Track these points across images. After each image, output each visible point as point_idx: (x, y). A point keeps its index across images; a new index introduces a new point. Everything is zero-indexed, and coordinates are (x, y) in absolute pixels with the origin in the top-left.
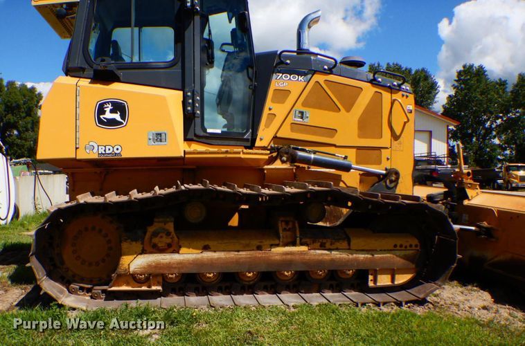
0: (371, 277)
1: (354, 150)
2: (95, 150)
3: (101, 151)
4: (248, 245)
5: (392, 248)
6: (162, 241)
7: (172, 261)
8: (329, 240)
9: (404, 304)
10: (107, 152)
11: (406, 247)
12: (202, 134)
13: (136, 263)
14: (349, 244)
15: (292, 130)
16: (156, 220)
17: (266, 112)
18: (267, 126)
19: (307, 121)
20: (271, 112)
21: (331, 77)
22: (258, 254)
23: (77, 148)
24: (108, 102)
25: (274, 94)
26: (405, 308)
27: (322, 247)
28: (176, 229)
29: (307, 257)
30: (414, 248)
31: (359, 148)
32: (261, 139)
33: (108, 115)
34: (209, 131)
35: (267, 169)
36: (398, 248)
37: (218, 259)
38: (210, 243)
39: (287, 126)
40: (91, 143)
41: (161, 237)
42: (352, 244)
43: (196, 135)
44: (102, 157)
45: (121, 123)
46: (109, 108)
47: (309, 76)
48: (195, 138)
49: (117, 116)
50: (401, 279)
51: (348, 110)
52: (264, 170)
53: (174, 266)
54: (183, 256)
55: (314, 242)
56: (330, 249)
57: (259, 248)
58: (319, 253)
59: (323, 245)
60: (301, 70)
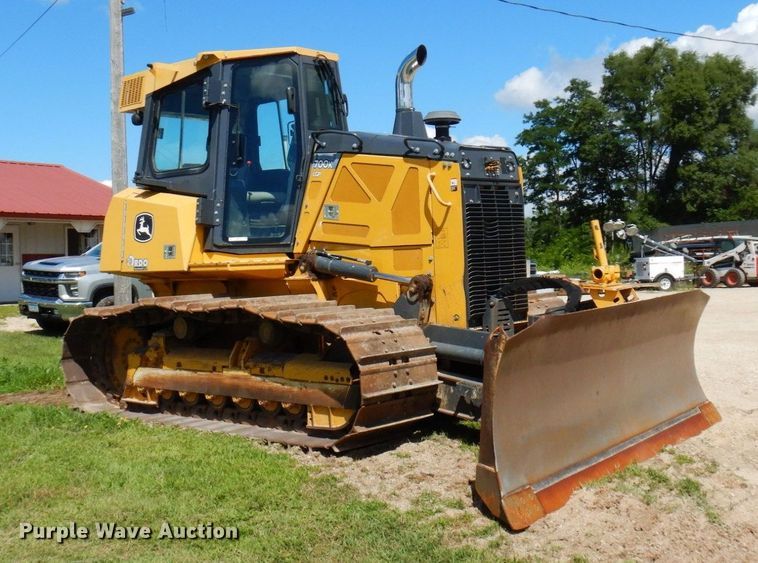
0: (309, 415)
1: (391, 251)
2: (132, 264)
3: (136, 264)
4: (206, 366)
5: (323, 380)
6: (151, 355)
7: (158, 376)
8: (268, 365)
9: (310, 450)
10: (140, 265)
11: (337, 380)
12: (222, 243)
13: (138, 375)
14: (283, 372)
15: (325, 231)
17: (303, 210)
19: (337, 218)
20: (307, 210)
21: (360, 158)
22: (214, 376)
23: (122, 261)
24: (142, 216)
25: (311, 187)
26: (291, 451)
27: (262, 373)
28: (166, 343)
29: (250, 383)
30: (345, 382)
31: (396, 248)
32: (298, 244)
33: (143, 229)
34: (231, 239)
36: (329, 380)
37: (188, 377)
38: (183, 361)
39: (319, 226)
40: (131, 257)
41: (151, 351)
42: (285, 371)
43: (215, 246)
45: (148, 237)
47: (337, 161)
48: (214, 249)
49: (146, 230)
51: (380, 199)
52: (285, 281)
53: (159, 381)
54: (165, 372)
55: (255, 366)
56: (267, 376)
57: (214, 369)
58: (259, 379)
59: (262, 371)
60: (331, 154)
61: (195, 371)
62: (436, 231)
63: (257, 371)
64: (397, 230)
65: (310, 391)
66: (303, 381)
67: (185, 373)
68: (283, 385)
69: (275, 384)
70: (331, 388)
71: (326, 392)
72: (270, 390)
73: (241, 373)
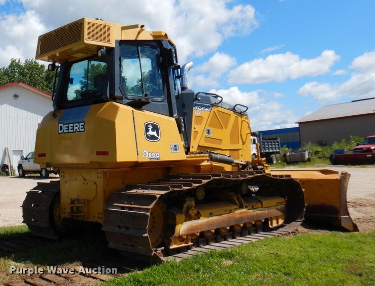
0: (270, 222)
1: (228, 151)
2: (147, 156)
3: (150, 156)
4: (226, 210)
5: (276, 204)
6: (193, 212)
7: (198, 224)
8: (255, 203)
10: (153, 157)
11: (281, 203)
13: (183, 227)
14: (262, 205)
15: (206, 141)
16: (186, 200)
17: (193, 130)
18: (195, 139)
19: (211, 135)
20: (196, 130)
21: (219, 109)
22: (231, 215)
23: (138, 154)
24: (150, 124)
25: (195, 119)
27: (253, 208)
29: (248, 214)
30: (283, 203)
31: (231, 150)
32: (193, 147)
33: (151, 133)
35: (202, 166)
36: (278, 204)
37: (216, 220)
38: (212, 211)
39: (203, 139)
40: (145, 151)
41: (193, 210)
42: (263, 204)
44: (151, 160)
45: (157, 138)
46: (150, 128)
47: (211, 108)
49: (155, 133)
50: (281, 222)
51: (226, 128)
52: (200, 166)
53: (199, 227)
54: (203, 220)
55: (250, 205)
56: (255, 209)
57: (231, 211)
58: (252, 211)
59: (253, 207)
60: (207, 105)
61: (221, 215)
62: (244, 143)
63: (250, 207)
64: (232, 143)
65: (272, 210)
66: (269, 207)
67: (215, 218)
68: (261, 211)
69: (259, 212)
70: (279, 207)
71: (277, 209)
72: (257, 215)
73: (244, 210)
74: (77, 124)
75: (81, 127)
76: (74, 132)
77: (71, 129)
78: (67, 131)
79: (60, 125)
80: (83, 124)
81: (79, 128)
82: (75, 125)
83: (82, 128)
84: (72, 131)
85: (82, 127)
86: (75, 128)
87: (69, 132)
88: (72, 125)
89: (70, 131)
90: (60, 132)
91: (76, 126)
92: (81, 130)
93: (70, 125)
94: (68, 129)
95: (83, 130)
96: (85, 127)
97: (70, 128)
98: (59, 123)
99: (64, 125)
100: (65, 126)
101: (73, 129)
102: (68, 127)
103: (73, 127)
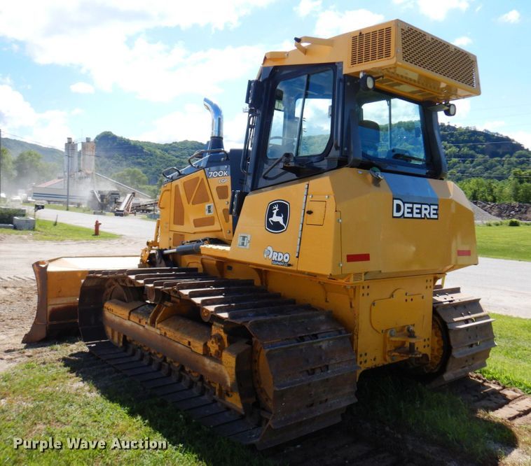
74: (427, 207)
75: (432, 212)
76: (421, 218)
77: (417, 213)
78: (410, 215)
79: (396, 202)
80: (436, 207)
81: (429, 214)
82: (424, 206)
83: (434, 214)
84: (419, 216)
85: (435, 212)
86: (424, 212)
87: (413, 218)
88: (419, 206)
89: (415, 215)
90: (396, 214)
91: (426, 209)
92: (432, 216)
93: (415, 206)
94: (412, 212)
95: (436, 217)
96: (439, 212)
97: (415, 211)
98: (394, 199)
99: (404, 203)
100: (407, 205)
101: (420, 213)
102: (412, 209)
103: (420, 209)
